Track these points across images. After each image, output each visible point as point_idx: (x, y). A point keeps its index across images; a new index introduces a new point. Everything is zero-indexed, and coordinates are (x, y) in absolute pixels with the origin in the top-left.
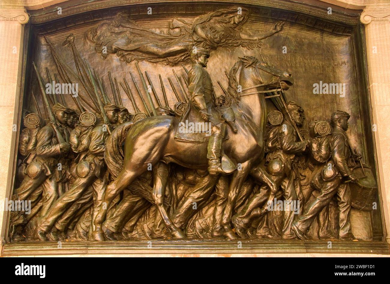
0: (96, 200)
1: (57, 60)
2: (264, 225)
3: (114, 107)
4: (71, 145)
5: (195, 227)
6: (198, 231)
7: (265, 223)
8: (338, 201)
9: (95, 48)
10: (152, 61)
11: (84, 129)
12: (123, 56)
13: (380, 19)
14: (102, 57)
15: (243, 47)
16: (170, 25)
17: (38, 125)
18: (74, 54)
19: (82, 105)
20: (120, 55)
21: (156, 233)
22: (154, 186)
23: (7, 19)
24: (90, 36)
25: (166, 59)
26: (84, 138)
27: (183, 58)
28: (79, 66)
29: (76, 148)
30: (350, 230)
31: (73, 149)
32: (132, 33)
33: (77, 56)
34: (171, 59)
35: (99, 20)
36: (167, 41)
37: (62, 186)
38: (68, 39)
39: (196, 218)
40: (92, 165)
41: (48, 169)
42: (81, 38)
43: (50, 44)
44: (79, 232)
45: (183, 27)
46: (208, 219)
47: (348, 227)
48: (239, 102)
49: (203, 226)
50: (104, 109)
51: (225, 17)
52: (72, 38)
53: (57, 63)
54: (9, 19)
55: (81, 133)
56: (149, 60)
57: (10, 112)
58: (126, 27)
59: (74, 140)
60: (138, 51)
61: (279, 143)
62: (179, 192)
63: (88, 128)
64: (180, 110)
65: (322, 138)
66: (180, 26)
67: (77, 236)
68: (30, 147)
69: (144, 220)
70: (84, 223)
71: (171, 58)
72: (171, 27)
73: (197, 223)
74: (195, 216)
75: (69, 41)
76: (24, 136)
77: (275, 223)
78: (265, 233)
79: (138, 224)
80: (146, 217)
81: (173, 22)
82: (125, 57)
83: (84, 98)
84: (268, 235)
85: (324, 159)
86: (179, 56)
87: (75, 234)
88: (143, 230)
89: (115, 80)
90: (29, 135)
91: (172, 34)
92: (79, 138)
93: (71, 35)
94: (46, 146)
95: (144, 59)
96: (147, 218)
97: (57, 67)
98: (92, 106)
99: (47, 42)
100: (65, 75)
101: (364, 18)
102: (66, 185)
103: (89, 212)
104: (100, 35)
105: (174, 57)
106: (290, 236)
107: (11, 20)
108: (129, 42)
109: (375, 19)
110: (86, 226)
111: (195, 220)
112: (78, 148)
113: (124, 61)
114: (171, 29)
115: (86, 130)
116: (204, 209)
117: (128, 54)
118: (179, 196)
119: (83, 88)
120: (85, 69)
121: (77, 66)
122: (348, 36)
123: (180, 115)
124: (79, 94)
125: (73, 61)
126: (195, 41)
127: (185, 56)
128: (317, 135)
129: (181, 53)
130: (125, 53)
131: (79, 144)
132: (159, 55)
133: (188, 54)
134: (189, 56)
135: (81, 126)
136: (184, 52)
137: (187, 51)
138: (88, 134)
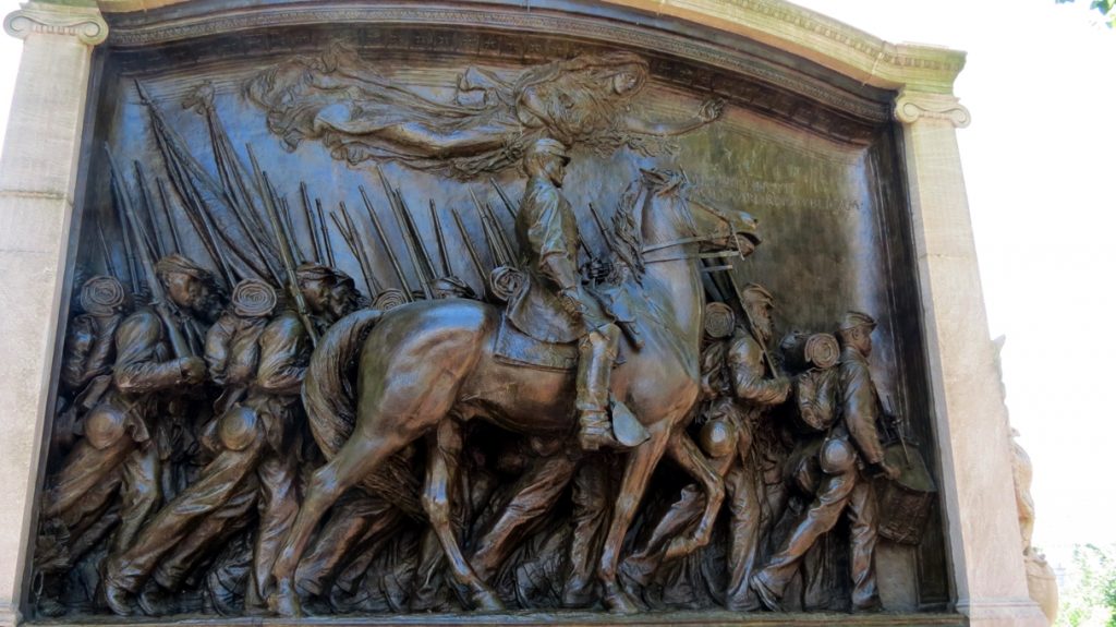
0: (264, 511)
1: (168, 144)
2: (682, 579)
3: (323, 271)
4: (208, 365)
5: (515, 583)
6: (522, 592)
7: (683, 574)
8: (851, 522)
9: (268, 122)
10: (414, 164)
11: (245, 323)
12: (341, 147)
13: (934, 115)
14: (286, 145)
15: (632, 148)
16: (459, 80)
17: (120, 308)
18: (212, 131)
19: (232, 263)
20: (333, 143)
21: (423, 597)
22: (428, 477)
23: (50, 29)
24: (256, 90)
25: (449, 162)
26: (243, 346)
27: (491, 162)
28: (225, 163)
29: (223, 372)
30: (876, 588)
31: (213, 374)
32: (364, 92)
33: (220, 137)
34: (461, 163)
35: (284, 53)
36: (453, 121)
37: (172, 472)
38: (199, 94)
39: (519, 561)
40: (264, 418)
41: (143, 425)
42: (233, 93)
43: (150, 101)
44: (212, 595)
45: (491, 89)
46: (549, 562)
47: (871, 584)
48: (642, 276)
49: (536, 581)
50: (296, 275)
51: (593, 74)
52: (208, 91)
53: (166, 150)
54: (56, 30)
55: (235, 332)
56: (408, 162)
57: (47, 269)
58: (349, 77)
59: (216, 350)
60: (380, 138)
61: (726, 379)
62: (477, 495)
63: (255, 320)
64: (504, 287)
65: (820, 372)
66: (485, 85)
67: (208, 605)
68: (96, 364)
69: (386, 564)
70: (226, 571)
71: (462, 159)
72: (463, 85)
73: (520, 571)
74: (516, 555)
75: (202, 99)
76: (79, 333)
77: (706, 573)
78: (683, 597)
79: (370, 573)
80: (390, 559)
81: (468, 76)
82: (346, 149)
83: (237, 246)
84: (690, 602)
85: (825, 423)
86: (480, 157)
87: (203, 599)
88: (383, 589)
89: (318, 204)
90: (93, 332)
91: (463, 102)
92: (230, 345)
93: (208, 83)
94: (143, 362)
95: (393, 159)
96: (392, 561)
97: (166, 160)
98: (257, 266)
99: (142, 98)
100: (187, 184)
101: (903, 110)
102: (181, 468)
103: (240, 542)
104: (282, 91)
105: (469, 160)
106: (745, 604)
107: (61, 31)
108: (358, 113)
109: (926, 114)
110: (234, 580)
111: (516, 566)
112: (227, 371)
113: (343, 158)
114: (462, 90)
115: (250, 327)
116: (537, 537)
117: (352, 143)
118: (475, 503)
119: (235, 220)
120: (241, 172)
121: (218, 164)
122: (863, 145)
123: (505, 300)
124: (225, 233)
125: (209, 149)
126: (524, 125)
127: (496, 159)
128: (811, 364)
129: (487, 150)
130: (346, 140)
131: (230, 361)
132: (433, 151)
133: (503, 153)
134: (507, 158)
135: (237, 315)
136: (495, 148)
137: (502, 146)
138: (255, 337)
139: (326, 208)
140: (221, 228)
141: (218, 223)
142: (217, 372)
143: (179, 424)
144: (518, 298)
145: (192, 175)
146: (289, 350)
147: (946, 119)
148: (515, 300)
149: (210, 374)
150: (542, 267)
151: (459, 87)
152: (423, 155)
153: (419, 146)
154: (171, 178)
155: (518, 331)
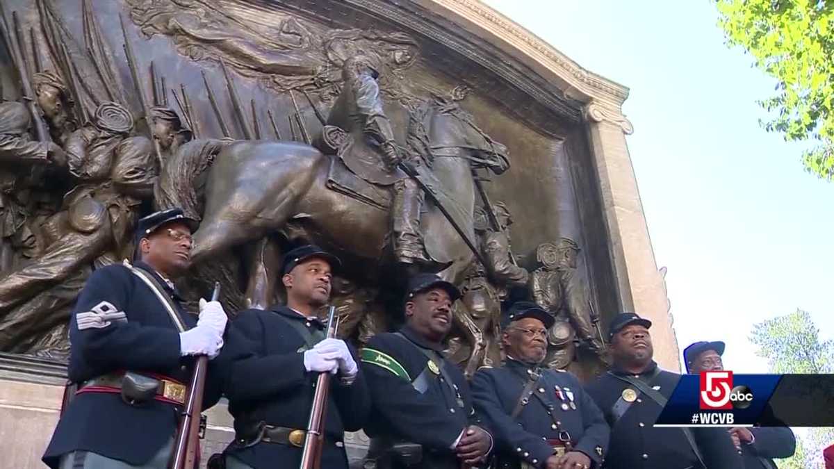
1: (46, 6)
4: (67, 157)
9: (131, 15)
11: (104, 134)
12: (187, 46)
13: (612, 121)
14: (142, 34)
15: (403, 104)
16: (283, 24)
20: (180, 42)
25: (270, 76)
26: (100, 152)
29: (78, 168)
31: (71, 166)
32: (209, 13)
34: (280, 78)
40: (113, 211)
45: (306, 36)
48: (431, 163)
51: (381, 45)
55: (94, 140)
58: (198, 1)
59: (75, 148)
60: (219, 47)
63: (115, 134)
64: (333, 140)
65: (548, 271)
66: (302, 33)
71: (281, 76)
72: (285, 29)
81: (290, 23)
82: (190, 49)
85: (551, 309)
86: (295, 78)
89: (163, 80)
91: (284, 39)
92: (88, 147)
94: (14, 136)
97: (42, 18)
100: (57, 39)
101: (593, 112)
105: (287, 78)
108: (202, 26)
109: (607, 119)
112: (84, 167)
113: (187, 54)
114: (284, 32)
115: (109, 137)
117: (196, 45)
119: (94, 72)
120: (103, 41)
121: (85, 32)
122: (560, 139)
123: (334, 148)
124: (84, 81)
125: (80, 20)
126: (331, 62)
127: (306, 82)
128: (541, 264)
129: (301, 74)
130: (192, 42)
131: (86, 161)
132: (261, 64)
133: (313, 79)
134: (314, 84)
135: (98, 126)
136: (307, 73)
137: (313, 74)
138: (112, 147)
139: (170, 85)
140: (81, 75)
141: (79, 72)
142: (75, 166)
143: (23, 213)
144: (344, 148)
145: (62, 32)
146: (143, 159)
147: (619, 126)
148: (342, 149)
149: (68, 167)
150: (369, 125)
151: (281, 30)
152: (252, 67)
153: (249, 58)
154: (44, 31)
155: (347, 168)
